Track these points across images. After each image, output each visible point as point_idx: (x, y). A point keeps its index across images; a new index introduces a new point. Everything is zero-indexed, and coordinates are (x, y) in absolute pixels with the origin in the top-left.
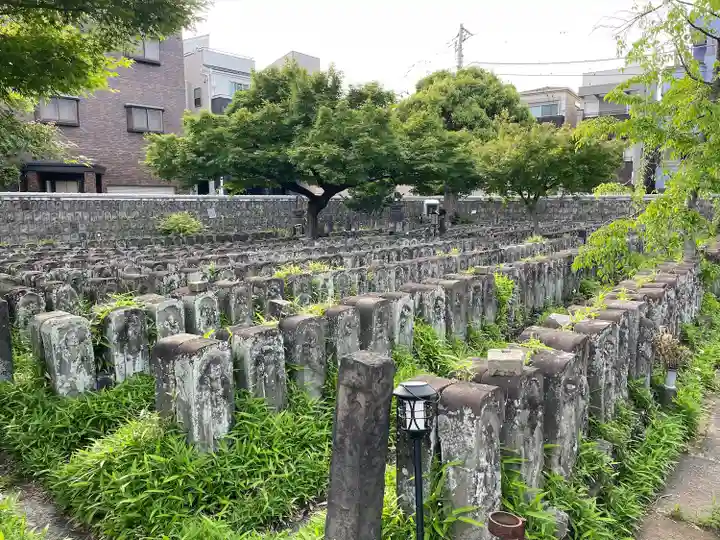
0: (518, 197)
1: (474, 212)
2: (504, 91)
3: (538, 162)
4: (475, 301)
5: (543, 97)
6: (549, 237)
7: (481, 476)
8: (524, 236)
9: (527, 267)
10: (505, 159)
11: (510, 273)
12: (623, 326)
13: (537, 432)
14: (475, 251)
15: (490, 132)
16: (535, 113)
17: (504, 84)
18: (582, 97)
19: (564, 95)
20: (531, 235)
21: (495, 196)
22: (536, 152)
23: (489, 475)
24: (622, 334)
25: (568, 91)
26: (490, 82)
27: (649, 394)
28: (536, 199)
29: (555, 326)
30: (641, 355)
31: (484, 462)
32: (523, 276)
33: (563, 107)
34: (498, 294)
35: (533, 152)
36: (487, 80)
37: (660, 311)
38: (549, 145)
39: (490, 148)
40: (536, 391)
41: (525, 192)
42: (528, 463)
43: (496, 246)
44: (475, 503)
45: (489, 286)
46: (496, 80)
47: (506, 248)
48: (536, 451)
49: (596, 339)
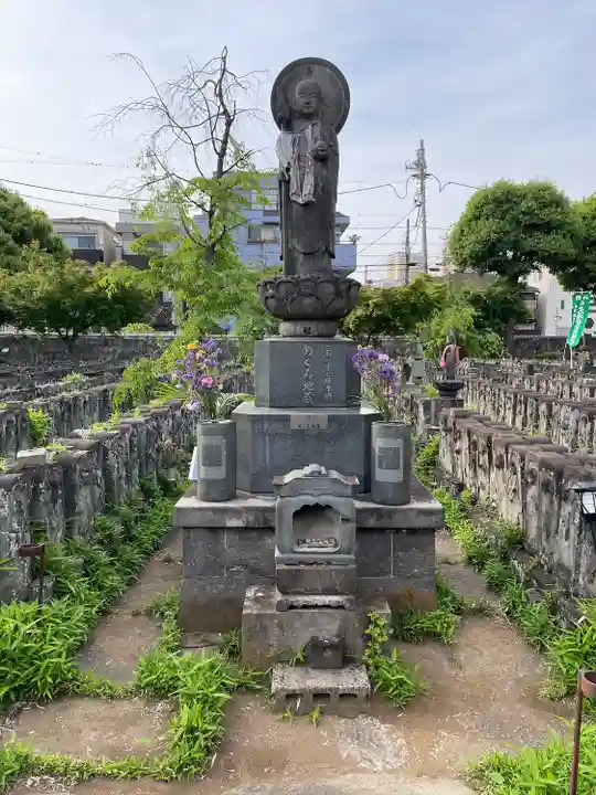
0: (55, 334)
1: (6, 350)
2: (32, 217)
3: (73, 298)
4: (8, 433)
5: (79, 228)
6: (90, 375)
7: (14, 535)
8: (64, 374)
9: (61, 402)
10: (37, 294)
11: (45, 407)
12: (132, 435)
13: (58, 507)
14: (9, 390)
15: (18, 261)
16: (71, 244)
17: (33, 209)
18: (120, 233)
19: (101, 229)
20: (71, 374)
21: (29, 332)
22: (72, 288)
23: (20, 535)
24: (131, 441)
25: (105, 225)
26: (15, 206)
27: (155, 486)
28: (75, 336)
29: (78, 437)
30: (148, 456)
31: (15, 526)
32: (59, 410)
33: (102, 242)
34: (32, 427)
35: (68, 289)
36: (12, 203)
37: (167, 425)
38: (84, 282)
39: (19, 279)
40: (58, 477)
41: (62, 329)
42: (53, 529)
43: (31, 386)
44: (10, 556)
45: (24, 420)
46: (22, 204)
47: (42, 387)
48: (58, 521)
49: (108, 444)
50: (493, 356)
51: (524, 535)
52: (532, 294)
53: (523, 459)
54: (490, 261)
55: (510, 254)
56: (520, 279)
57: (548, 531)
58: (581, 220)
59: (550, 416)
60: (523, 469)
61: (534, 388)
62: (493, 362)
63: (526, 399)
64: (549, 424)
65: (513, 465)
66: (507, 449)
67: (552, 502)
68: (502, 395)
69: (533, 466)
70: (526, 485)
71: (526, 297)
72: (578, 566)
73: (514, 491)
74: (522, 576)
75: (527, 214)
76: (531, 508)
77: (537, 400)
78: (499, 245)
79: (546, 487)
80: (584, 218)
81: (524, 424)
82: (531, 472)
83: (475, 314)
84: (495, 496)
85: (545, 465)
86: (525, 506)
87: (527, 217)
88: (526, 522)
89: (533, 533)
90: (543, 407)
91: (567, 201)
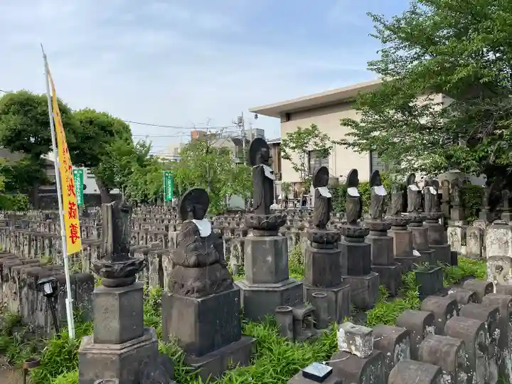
50: (20, 209)
51: (22, 317)
52: (51, 166)
53: (19, 273)
54: (17, 143)
55: (32, 140)
56: (42, 156)
57: (33, 311)
58: (79, 123)
59: (51, 246)
60: (19, 279)
61: (47, 230)
62: (22, 213)
63: (36, 237)
64: (50, 252)
65: (14, 278)
66: (10, 270)
67: (33, 294)
68: (21, 237)
69: (24, 276)
70: (21, 288)
71: (48, 167)
72: (46, 324)
73: (15, 293)
74: (19, 339)
75: (43, 115)
76: (24, 300)
77: (43, 237)
78: (23, 133)
79: (30, 286)
80: (81, 122)
81: (36, 254)
82: (23, 280)
83: (5, 180)
84: (5, 300)
85: (29, 274)
86: (21, 300)
87: (43, 117)
88: (22, 308)
89: (26, 313)
90: (47, 242)
91: (69, 110)
